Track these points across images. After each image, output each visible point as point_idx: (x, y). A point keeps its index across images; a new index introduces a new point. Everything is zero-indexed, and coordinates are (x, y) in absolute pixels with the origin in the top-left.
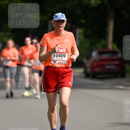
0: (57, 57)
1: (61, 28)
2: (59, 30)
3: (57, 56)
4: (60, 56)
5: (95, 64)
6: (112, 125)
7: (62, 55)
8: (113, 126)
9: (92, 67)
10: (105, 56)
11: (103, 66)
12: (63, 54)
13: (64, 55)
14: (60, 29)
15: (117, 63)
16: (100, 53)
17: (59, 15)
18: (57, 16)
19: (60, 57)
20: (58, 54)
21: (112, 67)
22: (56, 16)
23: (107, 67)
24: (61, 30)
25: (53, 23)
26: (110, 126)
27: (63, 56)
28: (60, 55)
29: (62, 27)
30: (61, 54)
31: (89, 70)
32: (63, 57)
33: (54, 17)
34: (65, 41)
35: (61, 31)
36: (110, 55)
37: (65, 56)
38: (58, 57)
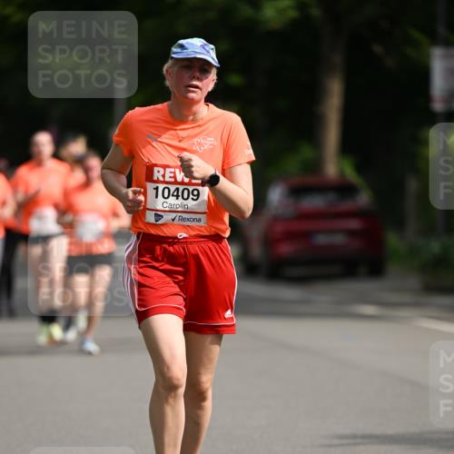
0: (168, 197)
1: (193, 92)
2: (187, 98)
3: (166, 195)
4: (180, 194)
5: (279, 228)
6: (337, 441)
7: (186, 192)
8: (342, 445)
9: (270, 241)
10: (314, 202)
11: (307, 235)
12: (191, 188)
13: (195, 193)
14: (192, 95)
15: (354, 224)
16: (297, 191)
17: (192, 44)
18: (186, 46)
19: (180, 198)
20: (173, 188)
21: (339, 239)
22: (182, 46)
23: (322, 240)
24: (192, 99)
25: (167, 71)
26: (330, 446)
27: (191, 196)
28: (177, 189)
29: (197, 87)
30: (181, 188)
31: (257, 251)
32: (190, 199)
33: (174, 49)
34: (199, 144)
35: (193, 102)
36: (331, 197)
37: (198, 195)
38: (172, 200)
